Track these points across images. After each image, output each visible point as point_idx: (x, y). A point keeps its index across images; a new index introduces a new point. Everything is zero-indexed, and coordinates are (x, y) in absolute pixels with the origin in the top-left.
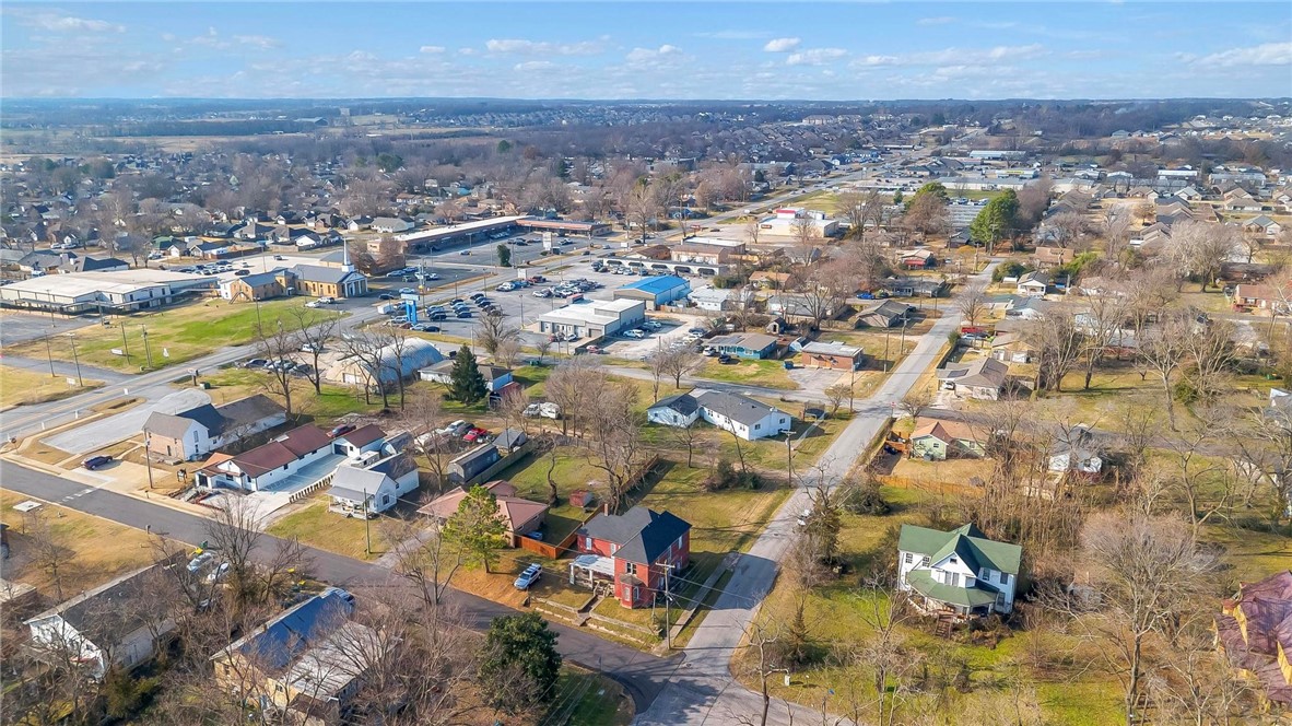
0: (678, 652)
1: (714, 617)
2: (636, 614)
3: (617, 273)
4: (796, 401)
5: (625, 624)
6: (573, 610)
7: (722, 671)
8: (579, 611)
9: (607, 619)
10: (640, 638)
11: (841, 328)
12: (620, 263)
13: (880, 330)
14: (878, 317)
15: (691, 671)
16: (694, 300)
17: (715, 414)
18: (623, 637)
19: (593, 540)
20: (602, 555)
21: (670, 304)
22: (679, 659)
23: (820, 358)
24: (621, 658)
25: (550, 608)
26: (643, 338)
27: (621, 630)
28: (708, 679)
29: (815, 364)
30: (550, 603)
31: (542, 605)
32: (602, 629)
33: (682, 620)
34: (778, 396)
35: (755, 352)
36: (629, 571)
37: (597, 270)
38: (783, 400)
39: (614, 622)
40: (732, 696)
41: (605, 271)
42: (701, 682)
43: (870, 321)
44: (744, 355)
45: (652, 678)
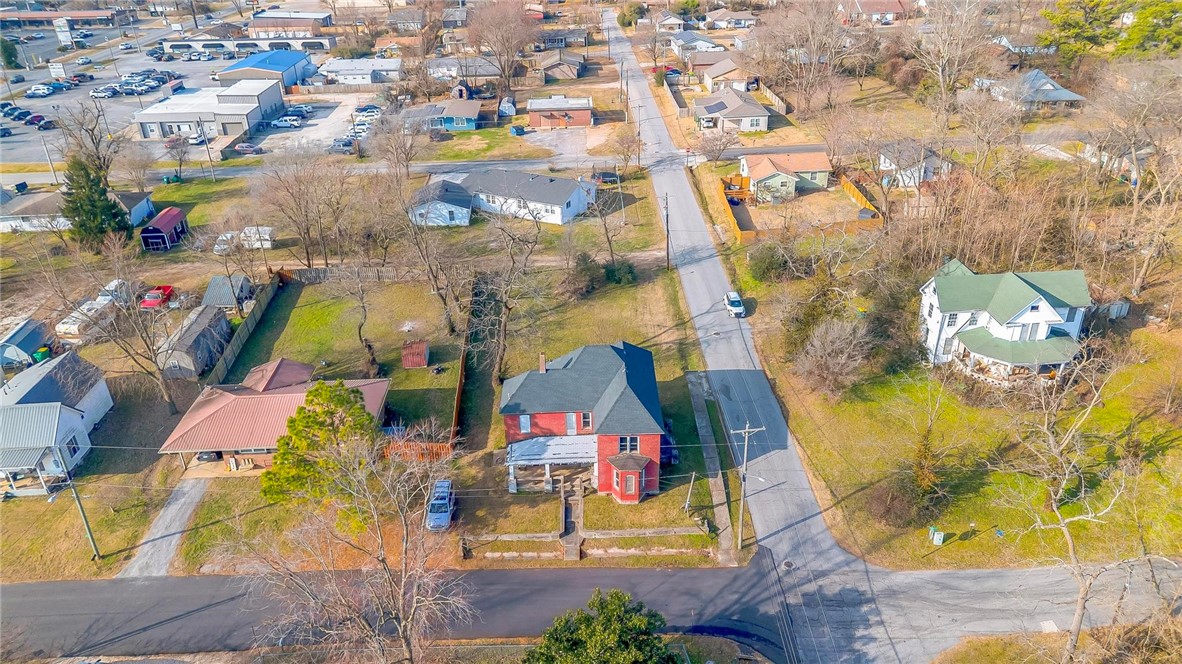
0: (755, 549)
2: (653, 511)
3: (190, 60)
7: (839, 557)
9: (615, 534)
10: (682, 546)
11: (530, 85)
12: (190, 47)
13: (575, 81)
15: (802, 573)
16: (331, 76)
17: (499, 200)
19: (532, 416)
20: (550, 434)
21: (303, 82)
22: (767, 561)
23: (552, 117)
24: (688, 593)
25: (508, 546)
26: (300, 127)
27: (646, 542)
28: (834, 577)
29: (546, 124)
32: (614, 551)
33: (718, 497)
35: (469, 120)
36: (623, 448)
37: (160, 60)
39: (627, 533)
40: (892, 593)
41: (171, 58)
42: (833, 585)
43: (557, 73)
44: (452, 128)
45: (763, 609)
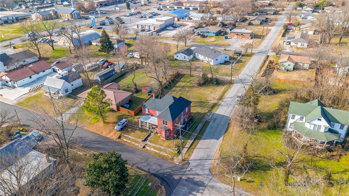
0: (186, 162)
1: (202, 144)
2: (167, 143)
3: (165, 10)
4: (230, 50)
5: (162, 148)
6: (140, 140)
7: (207, 172)
8: (142, 141)
9: (154, 145)
10: (169, 154)
11: (243, 25)
12: (166, 7)
13: (258, 25)
14: (256, 21)
15: (192, 172)
16: (191, 17)
17: (200, 55)
18: (161, 153)
19: (148, 109)
20: (152, 115)
21: (183, 19)
22: (186, 166)
23: (238, 34)
24: (159, 165)
25: (129, 139)
26: (173, 30)
27: (161, 150)
28: (200, 177)
29: (236, 37)
30: (130, 137)
31: (126, 138)
32: (152, 149)
33: (188, 145)
34: (223, 49)
35: (214, 33)
36: (164, 123)
37: (159, 10)
38: (225, 50)
39: (157, 146)
40: (212, 187)
41: (161, 10)
42: (197, 179)
43: (253, 22)
44: (209, 34)
45: (174, 176)
